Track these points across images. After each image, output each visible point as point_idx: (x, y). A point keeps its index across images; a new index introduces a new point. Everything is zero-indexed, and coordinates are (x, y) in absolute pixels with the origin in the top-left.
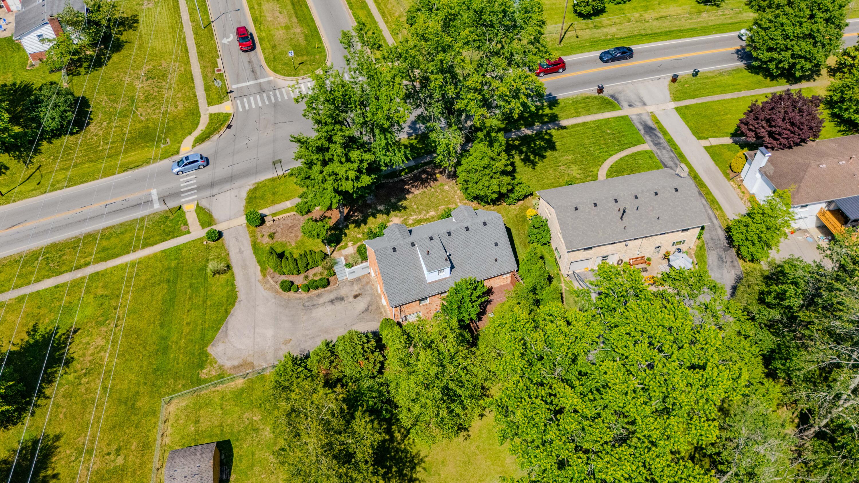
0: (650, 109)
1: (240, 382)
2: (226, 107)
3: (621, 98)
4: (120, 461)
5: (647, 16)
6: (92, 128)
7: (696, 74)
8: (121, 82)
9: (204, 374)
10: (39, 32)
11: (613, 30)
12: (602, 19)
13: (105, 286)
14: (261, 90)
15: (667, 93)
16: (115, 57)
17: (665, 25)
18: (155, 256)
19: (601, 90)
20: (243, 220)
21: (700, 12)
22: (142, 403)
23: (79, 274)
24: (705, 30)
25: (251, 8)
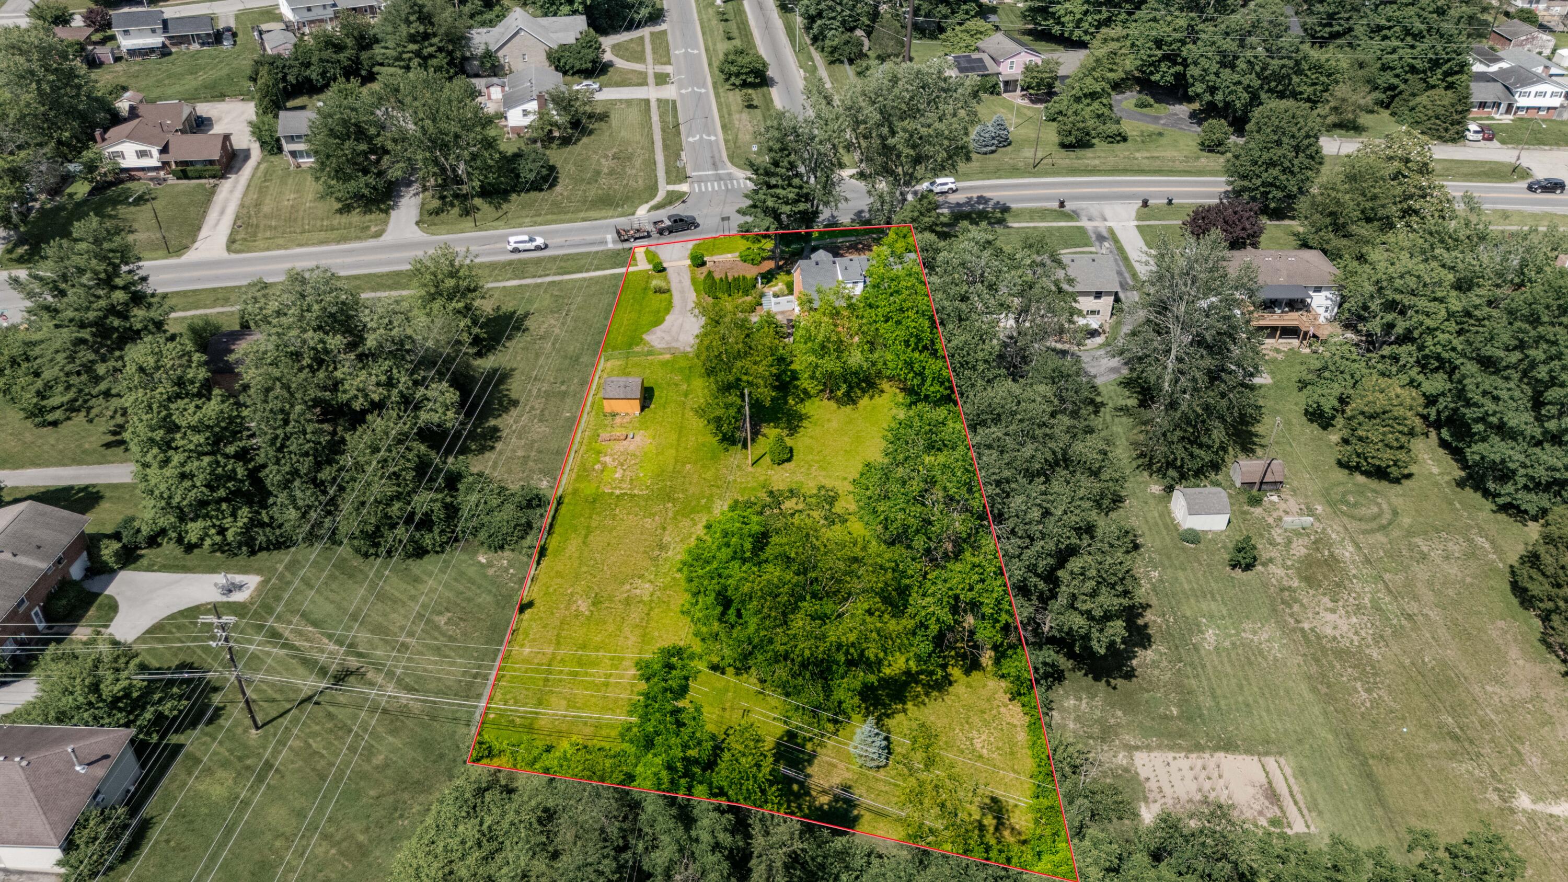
0: (1108, 224)
1: (668, 357)
2: (684, 187)
3: (1083, 214)
4: (563, 388)
5: (1138, 155)
6: (558, 189)
7: (1170, 202)
8: (588, 158)
9: (637, 349)
10: (525, 107)
11: (1097, 162)
12: (1089, 153)
13: (561, 290)
14: (719, 178)
15: (1134, 214)
16: (585, 140)
17: (1156, 164)
18: (605, 277)
19: (1062, 204)
20: (689, 262)
21: (1198, 158)
22: (584, 359)
23: (539, 280)
24: (1200, 173)
25: (721, 117)
